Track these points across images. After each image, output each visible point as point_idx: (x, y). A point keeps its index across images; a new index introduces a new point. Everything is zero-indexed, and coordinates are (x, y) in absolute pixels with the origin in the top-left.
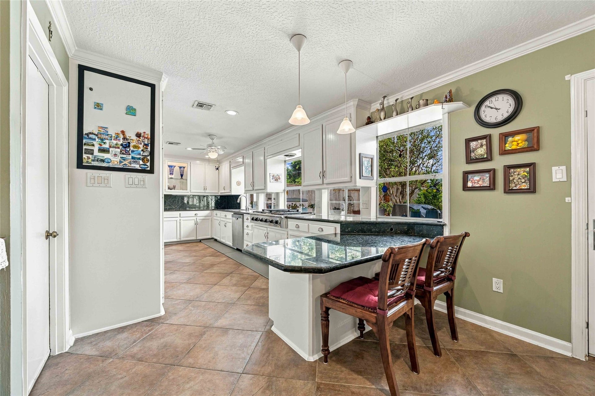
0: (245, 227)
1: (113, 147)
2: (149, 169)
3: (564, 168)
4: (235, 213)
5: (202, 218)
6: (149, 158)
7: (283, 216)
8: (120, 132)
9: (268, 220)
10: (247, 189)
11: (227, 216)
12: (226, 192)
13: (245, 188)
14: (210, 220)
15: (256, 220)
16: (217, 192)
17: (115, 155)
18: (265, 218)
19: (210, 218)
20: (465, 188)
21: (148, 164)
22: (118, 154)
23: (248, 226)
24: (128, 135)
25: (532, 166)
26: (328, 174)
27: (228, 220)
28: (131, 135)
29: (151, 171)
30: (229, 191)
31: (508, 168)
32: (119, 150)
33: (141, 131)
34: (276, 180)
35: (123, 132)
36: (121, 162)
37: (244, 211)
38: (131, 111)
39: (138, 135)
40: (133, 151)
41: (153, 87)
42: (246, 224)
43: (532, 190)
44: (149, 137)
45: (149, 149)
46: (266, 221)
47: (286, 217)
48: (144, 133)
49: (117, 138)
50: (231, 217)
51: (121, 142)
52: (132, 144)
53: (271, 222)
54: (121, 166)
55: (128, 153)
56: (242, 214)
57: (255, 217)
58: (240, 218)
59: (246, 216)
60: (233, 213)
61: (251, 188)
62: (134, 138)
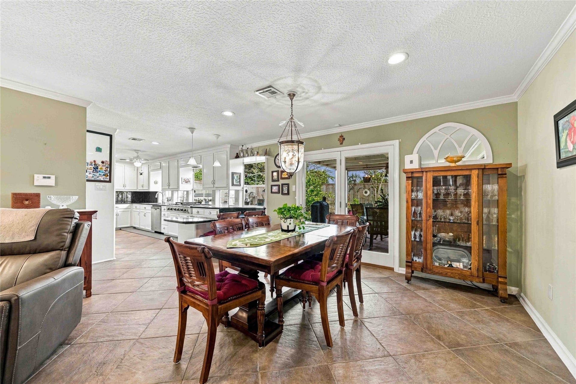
0: (162, 215)
1: (89, 169)
2: (108, 180)
3: (295, 186)
4: (154, 205)
5: (122, 210)
6: (108, 174)
7: (189, 207)
8: (93, 162)
9: (180, 209)
10: (163, 188)
11: (146, 208)
12: (145, 189)
13: (162, 187)
14: (130, 212)
15: (171, 209)
16: (135, 188)
17: (90, 173)
18: (177, 208)
19: (130, 210)
20: (272, 192)
21: (108, 177)
22: (92, 172)
23: (164, 215)
24: (97, 162)
25: (288, 185)
26: (216, 182)
27: (147, 211)
28: (99, 162)
29: (110, 181)
30: (147, 188)
31: (282, 185)
32: (92, 171)
33: (104, 160)
34: (186, 183)
35: (95, 161)
36: (93, 177)
37: (161, 204)
38: (99, 150)
39: (103, 162)
40: (99, 171)
41: (111, 136)
42: (163, 213)
43: (288, 194)
44: (109, 163)
45: (109, 170)
46: (178, 210)
47: (191, 207)
48: (106, 161)
49: (91, 165)
50: (150, 209)
51: (93, 167)
52: (99, 167)
53: (182, 210)
54: (93, 179)
55: (97, 172)
56: (160, 206)
57: (171, 207)
58: (159, 208)
59: (163, 208)
60: (152, 206)
61: (167, 187)
62: (101, 164)
